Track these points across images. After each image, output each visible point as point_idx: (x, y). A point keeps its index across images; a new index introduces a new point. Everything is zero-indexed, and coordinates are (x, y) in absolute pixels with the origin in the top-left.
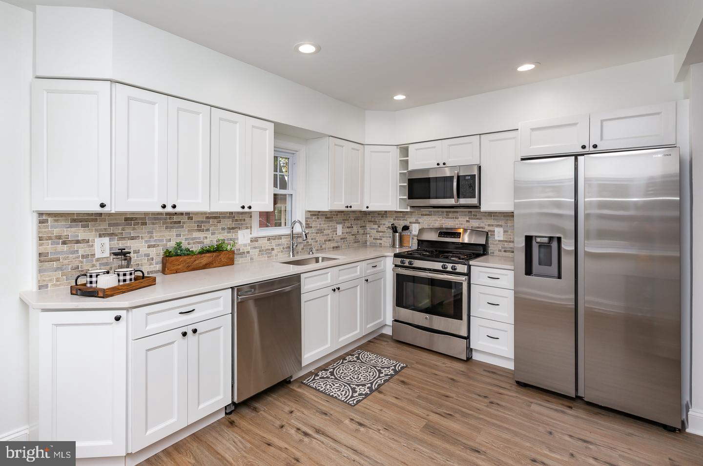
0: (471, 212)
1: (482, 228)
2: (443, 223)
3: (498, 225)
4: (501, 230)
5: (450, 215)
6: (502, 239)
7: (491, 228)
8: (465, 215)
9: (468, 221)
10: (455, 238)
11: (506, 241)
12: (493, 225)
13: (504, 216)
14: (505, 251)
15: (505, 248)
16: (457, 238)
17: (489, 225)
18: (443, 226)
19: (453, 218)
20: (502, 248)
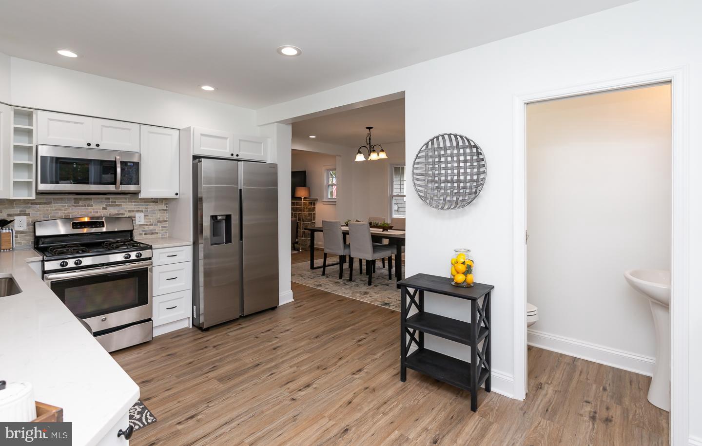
0: (109, 199)
1: (122, 214)
2: (69, 213)
3: (138, 210)
4: (142, 215)
5: (81, 203)
6: (142, 223)
7: (131, 214)
8: (101, 202)
9: (104, 209)
10: (97, 227)
11: (147, 225)
12: (133, 211)
13: (145, 202)
14: (145, 234)
15: (145, 231)
16: (100, 227)
17: (129, 211)
18: (69, 216)
19: (85, 206)
20: (143, 231)
